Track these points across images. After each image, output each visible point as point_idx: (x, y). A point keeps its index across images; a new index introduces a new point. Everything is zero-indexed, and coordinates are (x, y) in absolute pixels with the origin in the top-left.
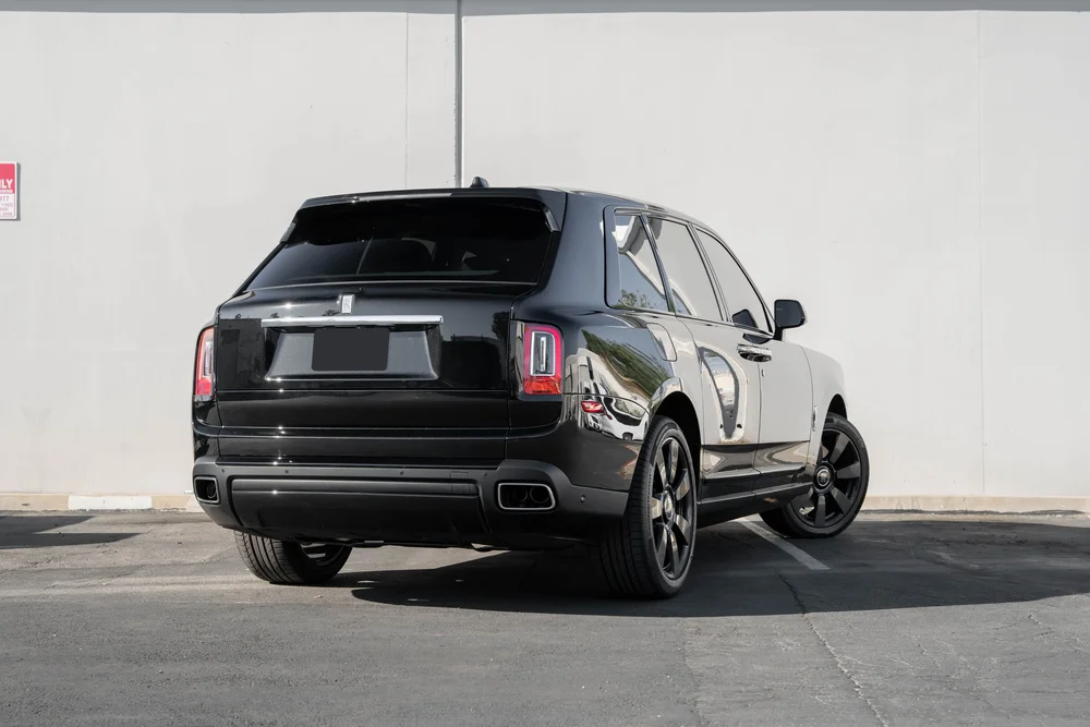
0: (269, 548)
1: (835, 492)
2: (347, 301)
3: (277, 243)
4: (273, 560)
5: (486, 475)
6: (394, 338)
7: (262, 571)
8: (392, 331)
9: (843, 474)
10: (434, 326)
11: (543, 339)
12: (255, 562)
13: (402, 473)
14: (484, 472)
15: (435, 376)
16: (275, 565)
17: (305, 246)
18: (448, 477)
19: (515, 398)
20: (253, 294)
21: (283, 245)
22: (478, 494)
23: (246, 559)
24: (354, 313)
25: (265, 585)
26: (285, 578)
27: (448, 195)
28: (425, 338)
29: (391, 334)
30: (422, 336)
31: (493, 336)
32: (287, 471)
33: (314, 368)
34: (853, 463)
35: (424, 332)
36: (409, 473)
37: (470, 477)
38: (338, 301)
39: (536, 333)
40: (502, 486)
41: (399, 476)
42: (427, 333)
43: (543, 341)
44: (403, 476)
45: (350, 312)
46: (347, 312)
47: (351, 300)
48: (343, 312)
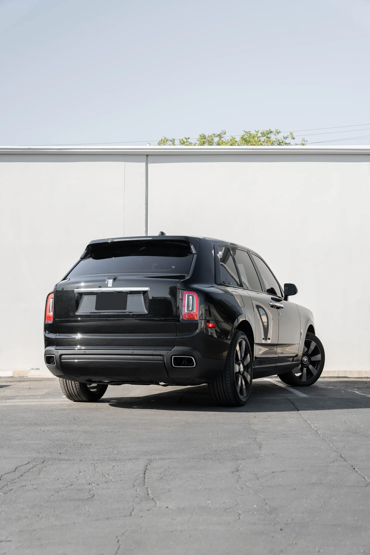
0: (74, 386)
1: (311, 367)
2: (110, 282)
3: (79, 259)
4: (75, 391)
5: (167, 353)
6: (129, 297)
7: (70, 396)
9: (313, 359)
10: (145, 293)
11: (191, 297)
12: (68, 392)
13: (133, 352)
14: (166, 351)
15: (146, 312)
16: (76, 394)
17: (90, 261)
18: (152, 354)
19: (178, 321)
20: (70, 280)
21: (82, 259)
22: (164, 361)
23: (64, 391)
24: (113, 286)
25: (71, 402)
26: (80, 399)
27: (151, 239)
28: (142, 297)
29: (128, 295)
31: (169, 296)
32: (85, 352)
33: (96, 309)
34: (318, 354)
36: (135, 352)
37: (161, 353)
38: (107, 282)
39: (187, 295)
40: (174, 357)
41: (131, 353)
42: (143, 295)
43: (190, 298)
44: (133, 353)
45: (111, 286)
46: (110, 286)
47: (112, 282)
48: (108, 286)
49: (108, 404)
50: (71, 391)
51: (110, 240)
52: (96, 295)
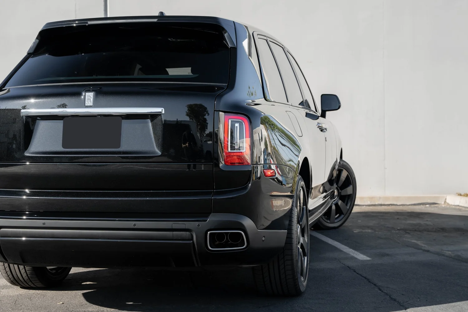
0: (23, 271)
1: (340, 203)
2: (89, 97)
3: (25, 54)
4: (24, 275)
5: (199, 225)
6: (125, 124)
7: (15, 281)
8: (123, 119)
10: (153, 117)
11: (237, 125)
12: (11, 276)
13: (135, 225)
14: (197, 223)
15: (159, 153)
16: (26, 278)
17: (45, 58)
18: (171, 228)
19: (218, 166)
20: (9, 91)
21: (30, 55)
22: (192, 239)
23: (4, 274)
24: (95, 106)
25: (17, 291)
26: (32, 285)
27: (155, 20)
28: (150, 124)
29: (123, 121)
30: (147, 123)
32: (44, 224)
33: (64, 146)
34: (348, 186)
35: (149, 121)
36: (140, 225)
37: (187, 227)
38: (82, 97)
39: (231, 121)
40: (210, 234)
41: (132, 227)
42: (152, 121)
43: (237, 127)
44: (135, 227)
45: (91, 104)
46: (89, 105)
47: (92, 96)
48: (86, 105)
49: (80, 293)
50: (16, 275)
51: (77, 22)
52: (62, 121)
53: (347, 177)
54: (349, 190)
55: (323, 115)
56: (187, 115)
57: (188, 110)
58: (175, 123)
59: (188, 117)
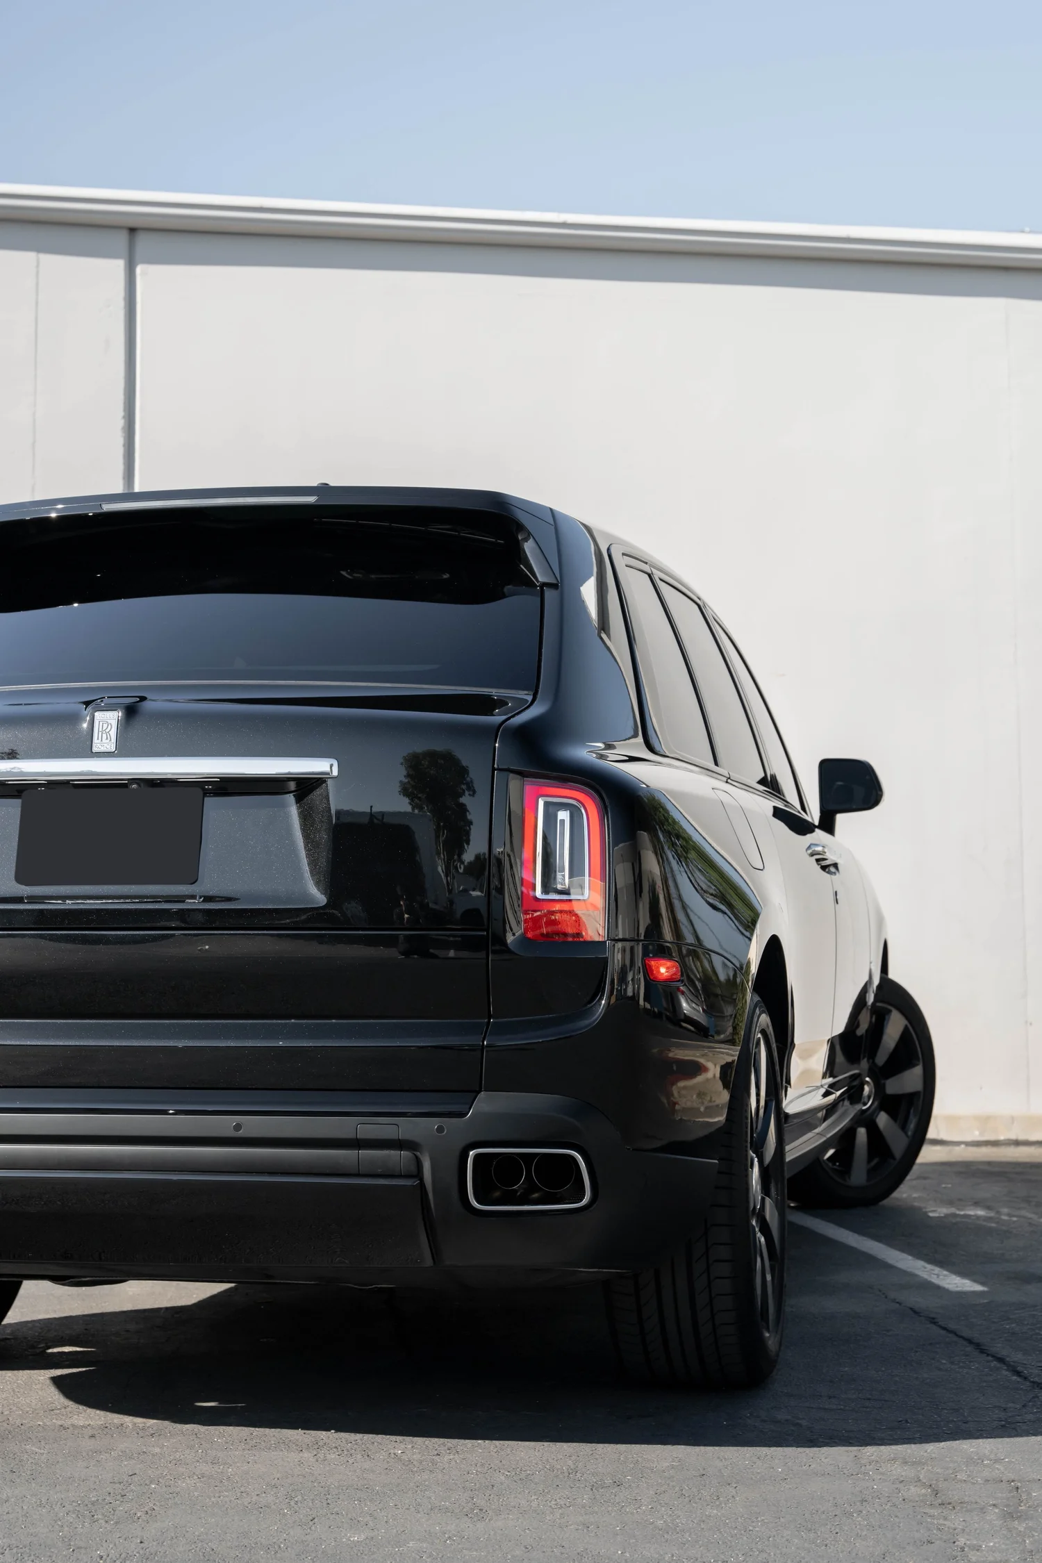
1: (883, 1119)
2: (106, 724)
5: (440, 1129)
6: (215, 810)
8: (206, 793)
9: (893, 1086)
10: (306, 786)
13: (238, 1127)
14: (435, 1123)
15: (319, 897)
18: (351, 1135)
19: (503, 949)
22: (419, 1174)
24: (123, 750)
27: (311, 499)
28: (294, 811)
29: (209, 801)
30: (284, 806)
33: (21, 878)
34: (914, 1065)
35: (291, 798)
36: (254, 1125)
37: (403, 1135)
38: (85, 725)
39: (546, 804)
40: (477, 1157)
41: (230, 1133)
42: (299, 800)
43: (563, 821)
44: (241, 1133)
45: (111, 747)
46: (103, 749)
47: (114, 723)
48: (95, 749)
49: (43, 1376)
51: (60, 506)
52: (18, 802)
53: (905, 1037)
54: (911, 1080)
55: (827, 825)
56: (405, 791)
57: (408, 776)
58: (366, 820)
59: (407, 800)
